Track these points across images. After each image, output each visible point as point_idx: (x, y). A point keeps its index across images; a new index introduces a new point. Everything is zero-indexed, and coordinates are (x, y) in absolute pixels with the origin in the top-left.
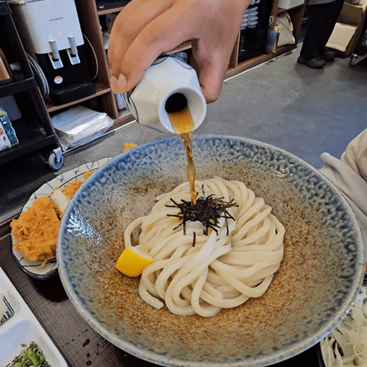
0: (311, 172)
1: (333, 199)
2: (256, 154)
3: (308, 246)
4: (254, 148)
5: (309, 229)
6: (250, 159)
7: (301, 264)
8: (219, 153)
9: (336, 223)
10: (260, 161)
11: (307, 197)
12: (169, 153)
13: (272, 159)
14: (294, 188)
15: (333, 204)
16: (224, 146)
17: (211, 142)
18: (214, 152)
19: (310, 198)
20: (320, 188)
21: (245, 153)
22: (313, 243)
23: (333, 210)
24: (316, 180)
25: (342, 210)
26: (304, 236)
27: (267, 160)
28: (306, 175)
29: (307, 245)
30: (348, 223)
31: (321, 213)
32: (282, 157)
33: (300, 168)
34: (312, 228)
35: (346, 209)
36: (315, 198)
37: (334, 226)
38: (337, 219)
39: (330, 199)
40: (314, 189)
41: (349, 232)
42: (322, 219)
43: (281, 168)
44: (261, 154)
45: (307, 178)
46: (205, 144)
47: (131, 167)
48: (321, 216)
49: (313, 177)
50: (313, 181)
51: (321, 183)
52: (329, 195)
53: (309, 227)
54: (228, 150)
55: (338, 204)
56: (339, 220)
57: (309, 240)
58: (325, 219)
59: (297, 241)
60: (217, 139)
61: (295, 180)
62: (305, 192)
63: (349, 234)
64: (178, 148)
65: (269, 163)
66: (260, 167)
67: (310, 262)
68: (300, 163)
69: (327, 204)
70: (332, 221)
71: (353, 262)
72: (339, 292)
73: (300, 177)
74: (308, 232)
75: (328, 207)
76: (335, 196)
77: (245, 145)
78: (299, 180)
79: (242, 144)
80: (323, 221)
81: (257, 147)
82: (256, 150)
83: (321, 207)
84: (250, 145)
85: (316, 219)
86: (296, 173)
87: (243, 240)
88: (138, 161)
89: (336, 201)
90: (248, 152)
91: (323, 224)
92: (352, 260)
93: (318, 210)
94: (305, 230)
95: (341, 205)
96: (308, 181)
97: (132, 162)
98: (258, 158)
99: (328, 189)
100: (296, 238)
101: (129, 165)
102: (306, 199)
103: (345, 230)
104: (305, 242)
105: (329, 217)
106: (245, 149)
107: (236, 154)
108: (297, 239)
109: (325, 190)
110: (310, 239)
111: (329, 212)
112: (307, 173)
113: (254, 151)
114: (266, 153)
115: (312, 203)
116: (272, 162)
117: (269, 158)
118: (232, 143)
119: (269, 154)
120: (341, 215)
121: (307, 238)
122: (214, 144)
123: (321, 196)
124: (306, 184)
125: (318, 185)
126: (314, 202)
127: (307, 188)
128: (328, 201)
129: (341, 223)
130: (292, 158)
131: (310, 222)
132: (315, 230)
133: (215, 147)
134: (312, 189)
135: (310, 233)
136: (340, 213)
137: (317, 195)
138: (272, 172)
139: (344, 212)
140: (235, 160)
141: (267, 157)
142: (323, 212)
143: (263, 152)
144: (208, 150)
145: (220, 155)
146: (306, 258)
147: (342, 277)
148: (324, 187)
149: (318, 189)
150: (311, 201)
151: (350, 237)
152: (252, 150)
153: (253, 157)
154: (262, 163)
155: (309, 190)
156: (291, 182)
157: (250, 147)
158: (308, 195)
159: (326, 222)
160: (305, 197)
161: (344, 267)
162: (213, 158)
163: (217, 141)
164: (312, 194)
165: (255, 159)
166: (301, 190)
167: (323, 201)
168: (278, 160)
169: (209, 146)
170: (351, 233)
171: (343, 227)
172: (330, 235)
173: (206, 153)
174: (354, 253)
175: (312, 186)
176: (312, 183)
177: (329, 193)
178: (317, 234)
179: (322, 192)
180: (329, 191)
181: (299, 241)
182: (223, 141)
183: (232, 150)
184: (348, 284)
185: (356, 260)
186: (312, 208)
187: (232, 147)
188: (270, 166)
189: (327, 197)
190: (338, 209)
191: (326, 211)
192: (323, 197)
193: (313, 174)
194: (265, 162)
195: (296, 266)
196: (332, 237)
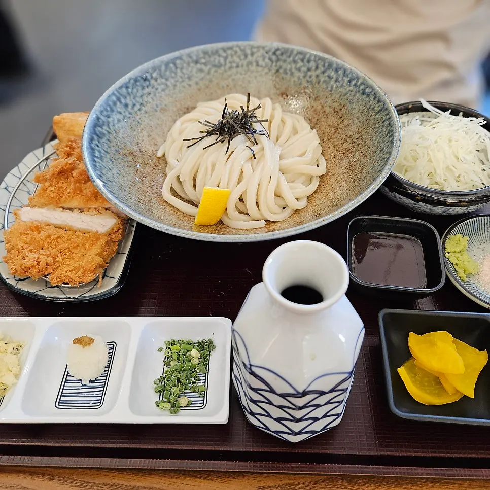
0: (292, 51)
1: (326, 65)
2: (226, 58)
3: (330, 116)
4: (221, 52)
5: (321, 103)
6: (223, 68)
7: (336, 132)
8: (186, 76)
9: (341, 83)
10: (234, 65)
11: (301, 77)
12: (134, 98)
13: (246, 56)
14: (285, 76)
15: (329, 69)
16: (188, 64)
17: (172, 65)
18: (181, 77)
19: (305, 77)
20: (309, 61)
21: (213, 63)
22: (333, 111)
23: (333, 74)
24: (301, 57)
25: (340, 69)
26: (321, 112)
27: (241, 60)
28: (289, 57)
29: (328, 116)
30: (352, 75)
31: (323, 84)
32: (255, 50)
33: (278, 53)
34: (322, 101)
35: (343, 65)
36: (309, 73)
37: (342, 86)
38: (340, 79)
39: (324, 66)
40: (304, 66)
41: (357, 81)
42: (327, 88)
43: (261, 63)
44: (232, 56)
45: (291, 59)
46: (166, 70)
47: (108, 129)
48: (324, 86)
49: (296, 55)
50: (299, 59)
51: (308, 56)
52: (321, 64)
53: (320, 102)
54: (194, 68)
55: (335, 66)
56: (343, 79)
57: (327, 112)
58: (330, 86)
59: (318, 120)
60: (177, 58)
61: (281, 67)
62: (297, 74)
63: (359, 83)
64: (140, 88)
65: (245, 63)
66: (237, 72)
67: (341, 126)
68: (276, 47)
69: (323, 72)
70: (337, 83)
71: (377, 99)
72: (384, 122)
73: (285, 61)
74: (322, 106)
75: (326, 74)
76: (326, 61)
77: (210, 53)
78: (284, 66)
79: (205, 53)
80: (330, 89)
81: (224, 50)
82: (224, 55)
83: (320, 78)
84: (214, 51)
85: (322, 91)
86: (278, 60)
87: (278, 141)
88: (110, 120)
89: (330, 65)
90: (217, 61)
91: (331, 91)
92: (375, 98)
93: (319, 83)
94: (317, 106)
95: (337, 65)
96: (295, 62)
97: (106, 124)
98: (230, 63)
99: (317, 59)
100: (314, 118)
101: (105, 128)
102: (301, 79)
103: (353, 83)
104: (325, 116)
105: (332, 82)
106: (212, 59)
107: (206, 69)
108: (316, 119)
109: (315, 61)
110: (327, 109)
111: (330, 77)
112: (288, 54)
113: (223, 57)
114: (236, 52)
115: (309, 80)
116: (247, 60)
117: (242, 57)
118: (195, 58)
119: (239, 53)
120: (342, 73)
121: (324, 112)
122: (176, 68)
123: (314, 68)
124: (293, 66)
125: (305, 61)
126: (310, 77)
127: (296, 69)
128: (323, 69)
129: (346, 79)
130: (266, 46)
131: (317, 97)
132: (327, 100)
133: (179, 71)
134: (301, 67)
135: (324, 106)
136: (340, 72)
137: (309, 70)
138: (252, 72)
139: (342, 70)
140: (208, 77)
141: (239, 57)
142: (324, 81)
143: (233, 53)
144: (173, 77)
145: (189, 78)
146: (336, 125)
147: (377, 113)
148: (313, 58)
149: (307, 64)
150: (308, 78)
151: (362, 84)
152: (219, 56)
153: (225, 64)
154: (238, 67)
155: (299, 70)
156: (278, 71)
157: (216, 52)
158: (301, 75)
159: (332, 87)
160: (299, 78)
161: (372, 107)
162: (182, 84)
163: (178, 62)
164: (304, 72)
165: (228, 65)
166: (292, 74)
167: (318, 72)
168: (252, 54)
169: (172, 71)
170: (360, 81)
171: (350, 81)
172: (343, 95)
173: (173, 81)
174: (373, 93)
175: (300, 64)
176: (299, 61)
177: (319, 62)
178: (331, 102)
179: (312, 64)
180: (319, 59)
181: (319, 118)
182: (184, 58)
183: (199, 66)
184: (386, 113)
185: (378, 95)
186: (312, 84)
187: (197, 62)
188: (247, 66)
189: (320, 66)
190: (337, 71)
191: (327, 78)
192: (317, 68)
193: (295, 52)
194: (240, 64)
195: (333, 137)
196: (345, 95)
